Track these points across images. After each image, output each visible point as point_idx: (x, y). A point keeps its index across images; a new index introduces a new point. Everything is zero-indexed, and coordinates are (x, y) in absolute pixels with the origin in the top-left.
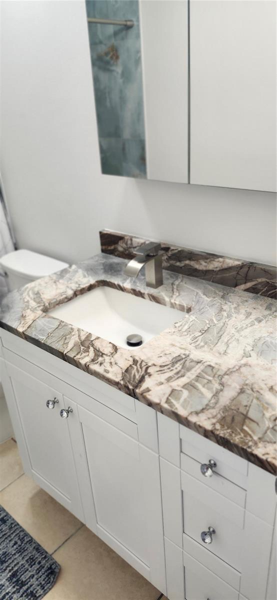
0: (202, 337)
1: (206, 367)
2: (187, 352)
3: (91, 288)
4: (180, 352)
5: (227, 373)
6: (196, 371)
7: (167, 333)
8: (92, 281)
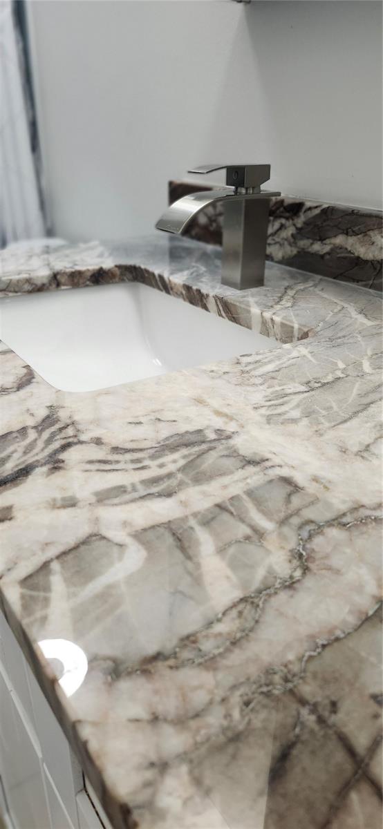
0: (304, 399)
1: (271, 481)
2: (231, 427)
4: (206, 423)
5: (344, 520)
6: (225, 487)
7: (205, 371)
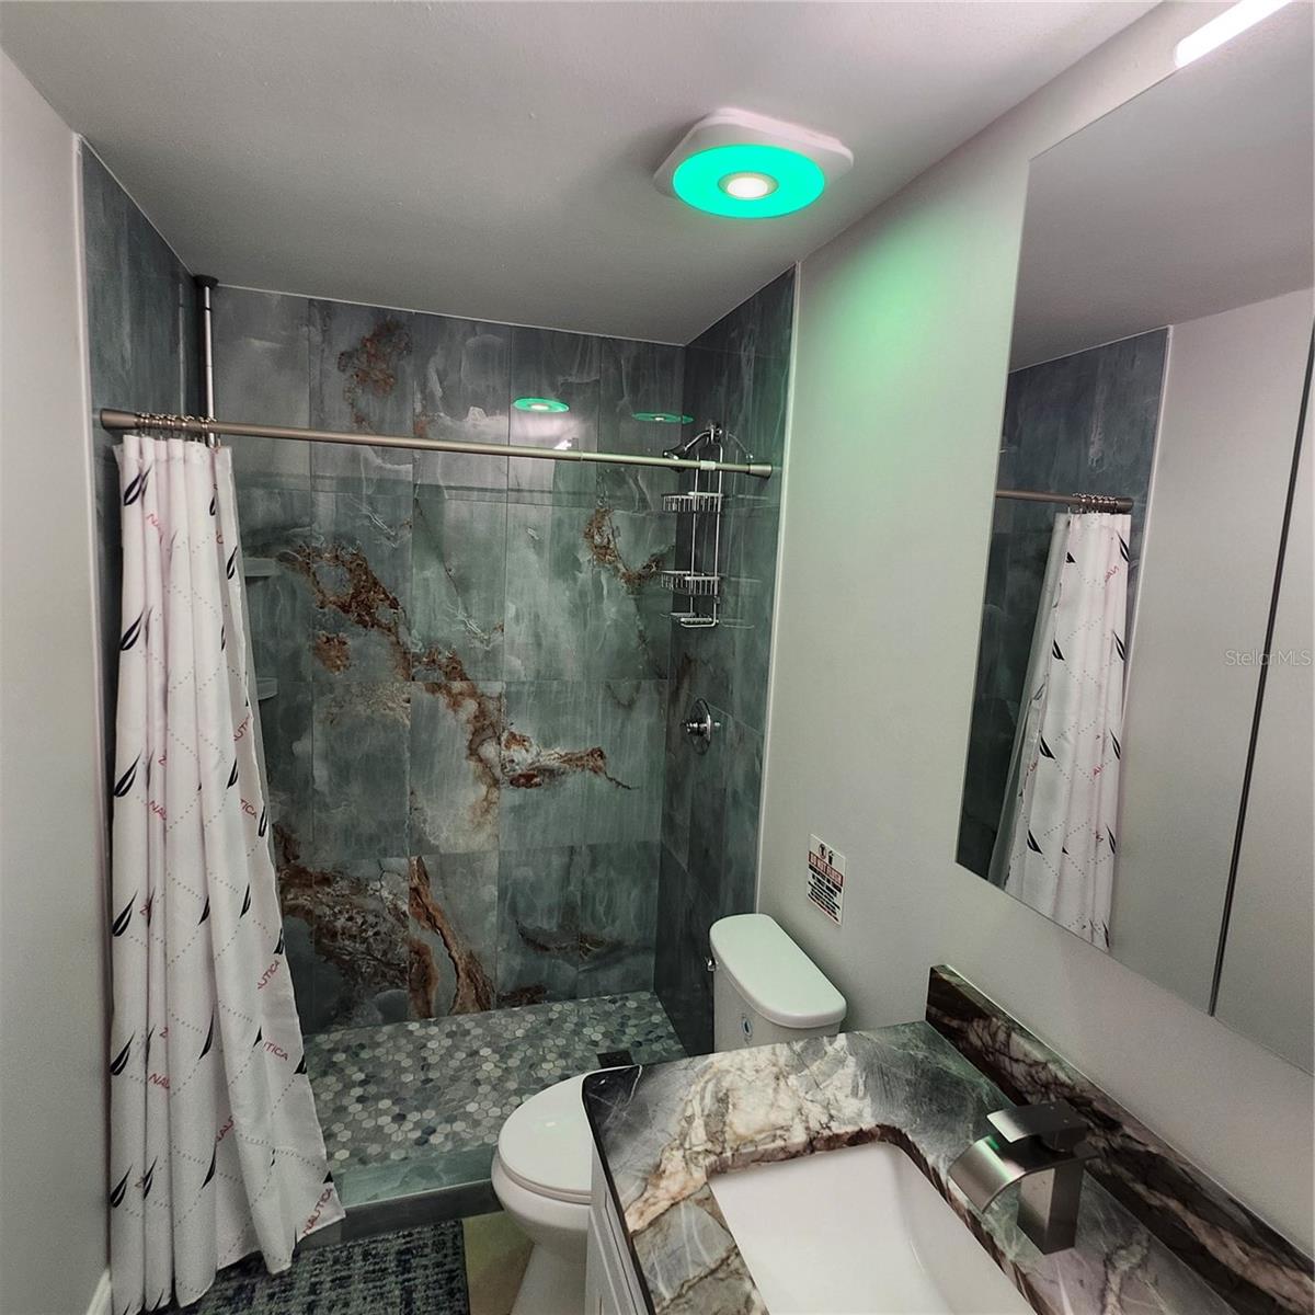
3: (859, 1139)
8: (868, 1123)
